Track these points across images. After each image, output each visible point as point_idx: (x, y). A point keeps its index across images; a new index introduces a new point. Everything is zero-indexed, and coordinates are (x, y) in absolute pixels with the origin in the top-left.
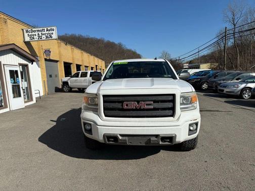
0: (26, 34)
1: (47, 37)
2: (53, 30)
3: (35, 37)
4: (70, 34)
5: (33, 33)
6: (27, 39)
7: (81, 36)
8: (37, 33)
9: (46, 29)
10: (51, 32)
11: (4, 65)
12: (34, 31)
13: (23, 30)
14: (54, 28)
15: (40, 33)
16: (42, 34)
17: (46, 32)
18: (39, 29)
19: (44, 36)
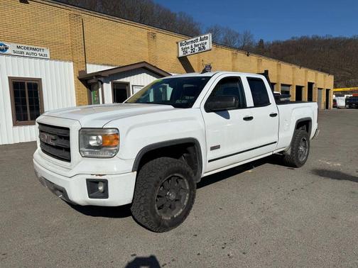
0: (180, 48)
1: (200, 49)
2: (206, 38)
3: (188, 50)
4: (300, 37)
5: (187, 46)
6: (181, 54)
7: (317, 37)
8: (190, 46)
9: (199, 38)
10: (204, 41)
11: (133, 86)
12: (188, 43)
13: (177, 43)
14: (208, 35)
15: (193, 44)
16: (195, 46)
17: (200, 42)
18: (193, 40)
19: (197, 48)
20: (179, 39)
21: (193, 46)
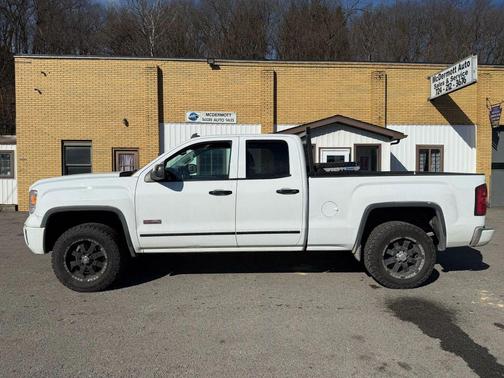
0: (433, 85)
1: (458, 83)
2: (467, 64)
3: (443, 87)
5: (441, 81)
6: (434, 95)
8: (445, 80)
9: (458, 66)
10: (464, 70)
12: (442, 77)
13: (429, 78)
14: (470, 59)
15: (449, 77)
16: (452, 79)
17: (458, 73)
18: (449, 70)
19: (454, 82)
20: (432, 71)
21: (449, 80)
